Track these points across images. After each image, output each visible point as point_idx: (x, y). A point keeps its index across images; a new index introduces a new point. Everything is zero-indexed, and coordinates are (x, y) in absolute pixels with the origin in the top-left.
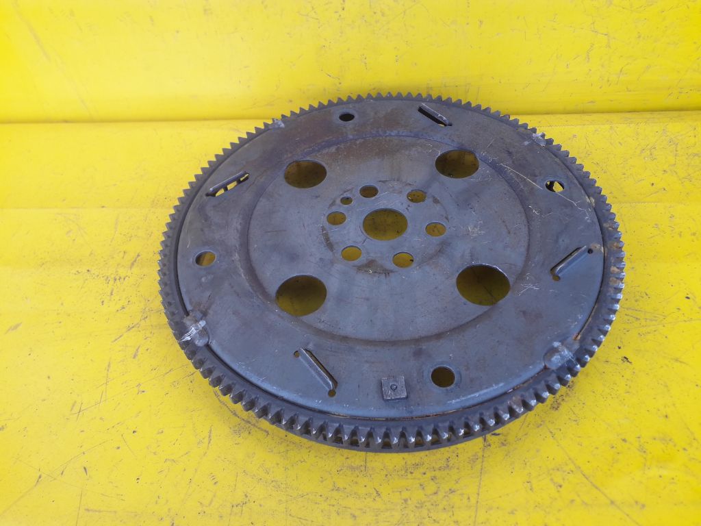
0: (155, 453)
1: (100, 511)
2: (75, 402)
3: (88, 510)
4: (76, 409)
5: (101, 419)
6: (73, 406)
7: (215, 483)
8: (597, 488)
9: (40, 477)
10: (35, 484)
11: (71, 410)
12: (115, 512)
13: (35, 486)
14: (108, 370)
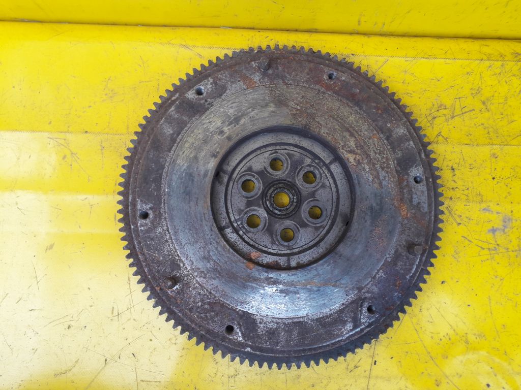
0: (175, 344)
1: (150, 382)
2: (113, 308)
3: (142, 381)
4: (115, 313)
5: (134, 320)
6: (113, 310)
7: (217, 363)
8: (437, 365)
9: (106, 360)
10: (104, 365)
11: (113, 313)
12: (160, 382)
13: (105, 366)
14: (129, 284)
